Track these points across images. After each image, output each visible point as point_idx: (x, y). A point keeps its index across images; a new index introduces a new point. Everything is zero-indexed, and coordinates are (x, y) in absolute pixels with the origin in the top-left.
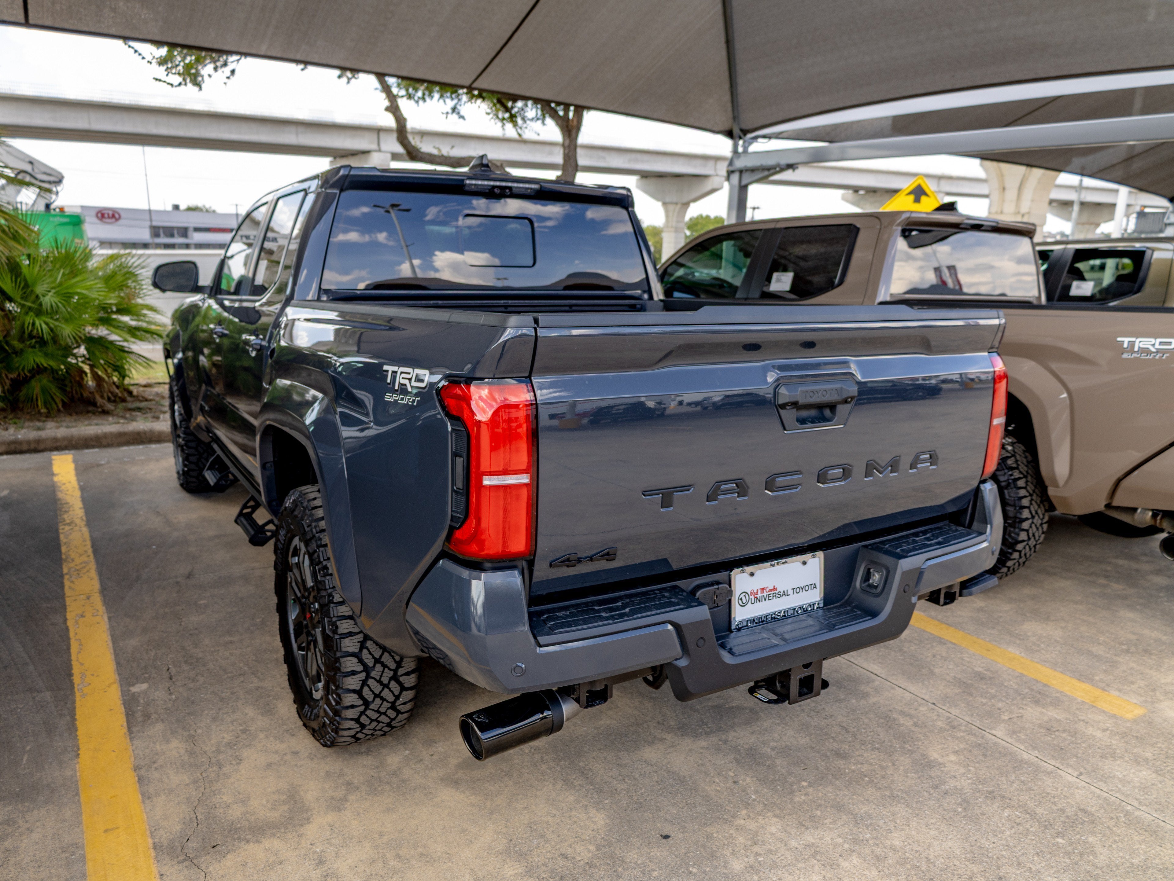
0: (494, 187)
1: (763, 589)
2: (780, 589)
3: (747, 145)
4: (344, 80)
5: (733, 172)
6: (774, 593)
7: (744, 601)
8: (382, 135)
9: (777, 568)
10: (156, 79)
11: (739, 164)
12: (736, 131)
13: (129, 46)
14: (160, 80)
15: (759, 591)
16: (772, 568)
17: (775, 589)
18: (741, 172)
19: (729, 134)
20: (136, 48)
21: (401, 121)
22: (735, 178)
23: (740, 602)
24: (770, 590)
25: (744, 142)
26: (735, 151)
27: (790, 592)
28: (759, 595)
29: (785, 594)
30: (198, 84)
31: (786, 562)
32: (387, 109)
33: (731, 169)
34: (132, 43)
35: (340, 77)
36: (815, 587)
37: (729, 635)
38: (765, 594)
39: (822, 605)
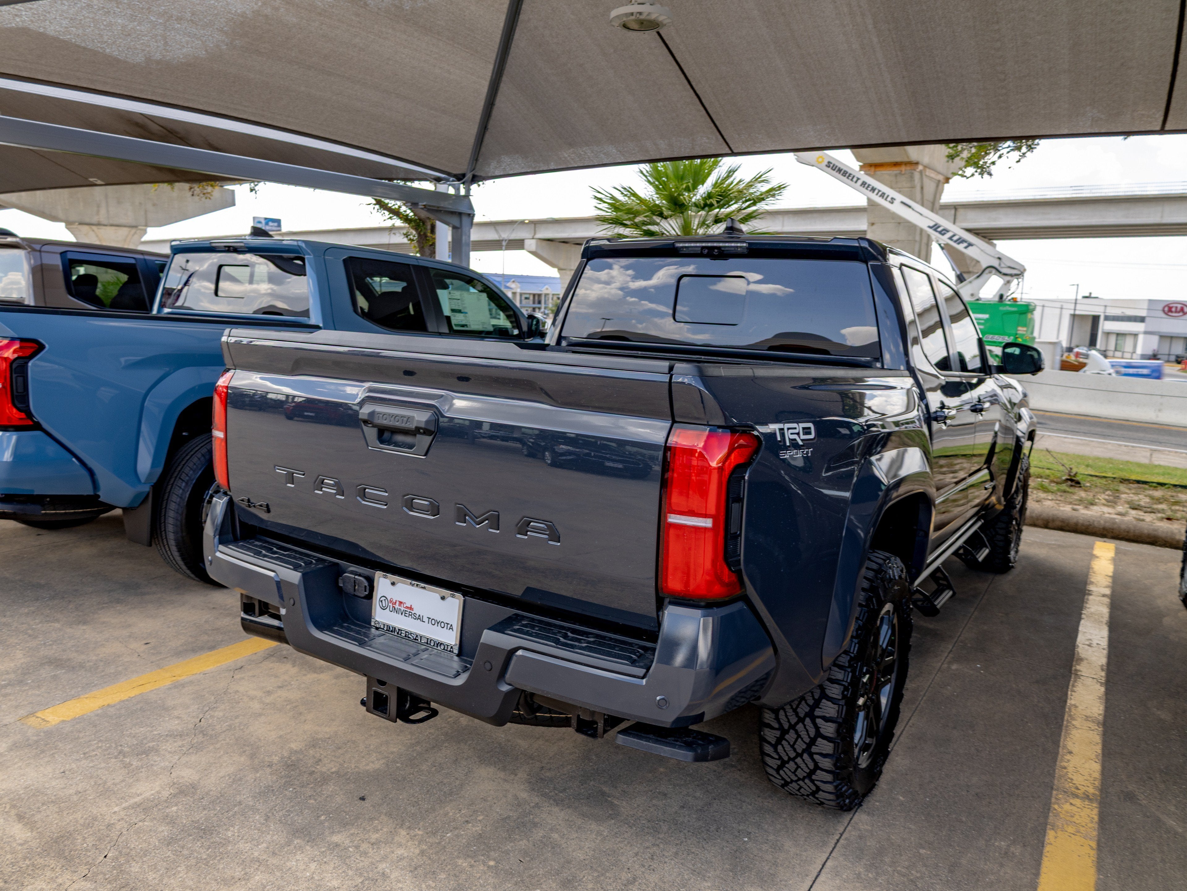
0: (703, 248)
1: (401, 603)
2: (417, 611)
6: (409, 612)
9: (414, 588)
16: (411, 587)
17: (411, 608)
24: (407, 607)
27: (425, 619)
28: (397, 606)
29: (419, 618)
31: (424, 588)
36: (451, 628)
37: (369, 628)
38: (402, 609)
39: (456, 651)
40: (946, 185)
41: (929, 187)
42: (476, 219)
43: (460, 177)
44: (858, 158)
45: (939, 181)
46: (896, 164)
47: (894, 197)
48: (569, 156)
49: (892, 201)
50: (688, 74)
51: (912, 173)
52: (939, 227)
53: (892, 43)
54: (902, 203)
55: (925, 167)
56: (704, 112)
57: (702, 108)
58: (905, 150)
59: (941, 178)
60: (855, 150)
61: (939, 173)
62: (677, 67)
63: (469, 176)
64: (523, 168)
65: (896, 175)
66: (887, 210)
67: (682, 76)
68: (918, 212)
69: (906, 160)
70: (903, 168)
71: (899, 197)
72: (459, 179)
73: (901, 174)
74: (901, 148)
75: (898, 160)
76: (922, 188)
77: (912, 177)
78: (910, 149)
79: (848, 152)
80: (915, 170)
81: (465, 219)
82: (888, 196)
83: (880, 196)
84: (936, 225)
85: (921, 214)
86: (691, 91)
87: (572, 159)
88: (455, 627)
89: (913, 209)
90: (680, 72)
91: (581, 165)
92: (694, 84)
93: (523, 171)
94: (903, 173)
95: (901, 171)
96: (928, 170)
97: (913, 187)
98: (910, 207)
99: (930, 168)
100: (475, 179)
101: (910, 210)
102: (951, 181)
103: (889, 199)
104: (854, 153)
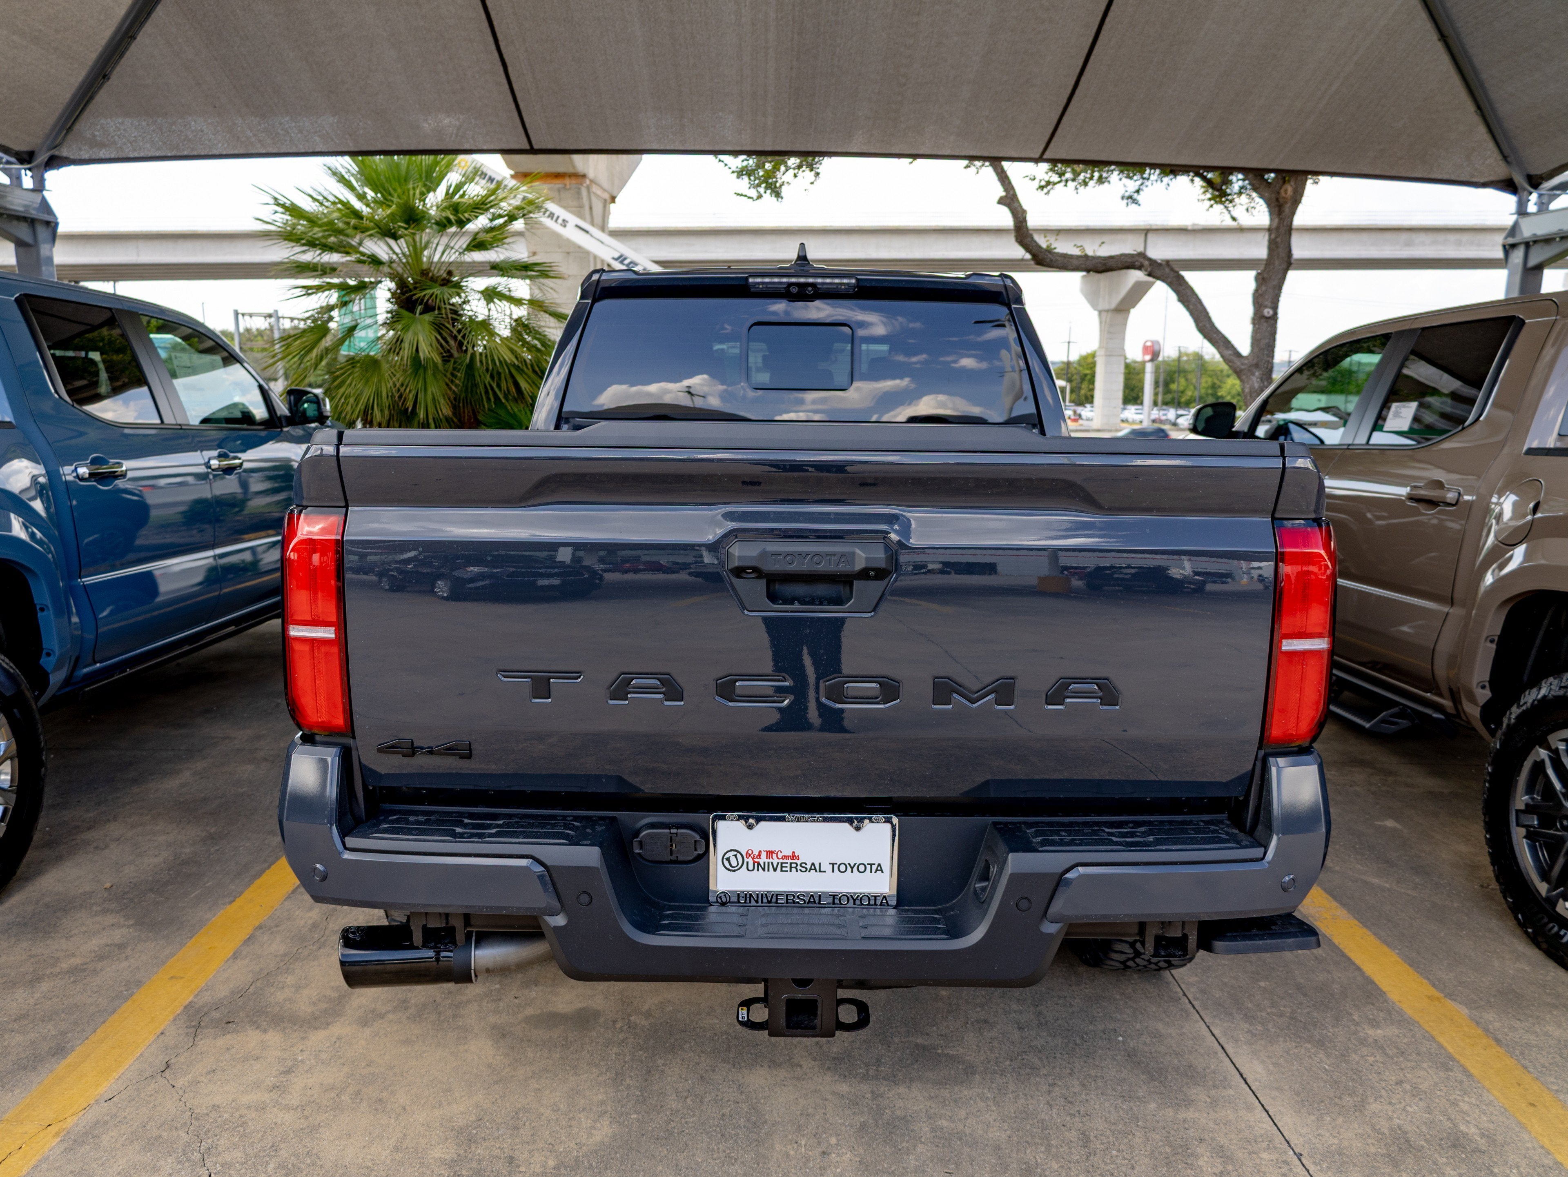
0: (790, 285)
1: (770, 853)
2: (806, 858)
3: (1545, 200)
4: (973, 169)
5: (1513, 246)
6: (792, 863)
7: (734, 863)
8: (1150, 236)
10: (738, 194)
11: (1528, 230)
12: (1520, 180)
13: (720, 161)
14: (742, 195)
15: (764, 855)
17: (794, 856)
18: (1527, 245)
19: (1509, 186)
20: (726, 162)
21: (1019, 216)
22: (1518, 256)
23: (726, 863)
24: (784, 857)
25: (1540, 196)
26: (1522, 211)
27: (826, 867)
28: (763, 859)
29: (816, 868)
30: (777, 193)
32: (1001, 201)
33: (1511, 241)
34: (721, 157)
35: (967, 167)
36: (880, 868)
37: (704, 909)
38: (775, 862)
39: (893, 902)
40: (612, 205)
41: (598, 207)
42: (61, 229)
43: (26, 158)
44: (509, 165)
45: (605, 200)
46: (558, 176)
47: (566, 219)
48: (255, 135)
49: (565, 223)
50: (497, 29)
51: (579, 189)
52: (625, 259)
53: (791, 23)
54: (577, 226)
55: (591, 181)
56: (507, 86)
57: (505, 81)
58: (571, 160)
59: (606, 196)
60: (507, 156)
61: (604, 190)
62: (484, 16)
63: (42, 158)
64: (158, 149)
65: (559, 190)
66: (557, 236)
67: (488, 30)
68: (598, 240)
69: (571, 170)
70: (567, 181)
71: (573, 220)
72: (22, 161)
73: (565, 188)
74: (566, 156)
75: (561, 170)
76: (591, 208)
77: (579, 193)
78: (577, 158)
79: (498, 157)
80: (581, 184)
81: (42, 231)
82: (558, 217)
83: (549, 216)
84: (621, 256)
85: (602, 243)
86: (496, 54)
87: (260, 141)
88: (886, 867)
89: (592, 236)
90: (486, 24)
91: (274, 151)
92: (502, 45)
93: (158, 154)
94: (568, 187)
95: (565, 185)
96: (594, 186)
97: (581, 207)
98: (587, 232)
99: (596, 184)
100: (54, 162)
101: (588, 236)
102: (617, 200)
103: (560, 221)
104: (504, 159)
